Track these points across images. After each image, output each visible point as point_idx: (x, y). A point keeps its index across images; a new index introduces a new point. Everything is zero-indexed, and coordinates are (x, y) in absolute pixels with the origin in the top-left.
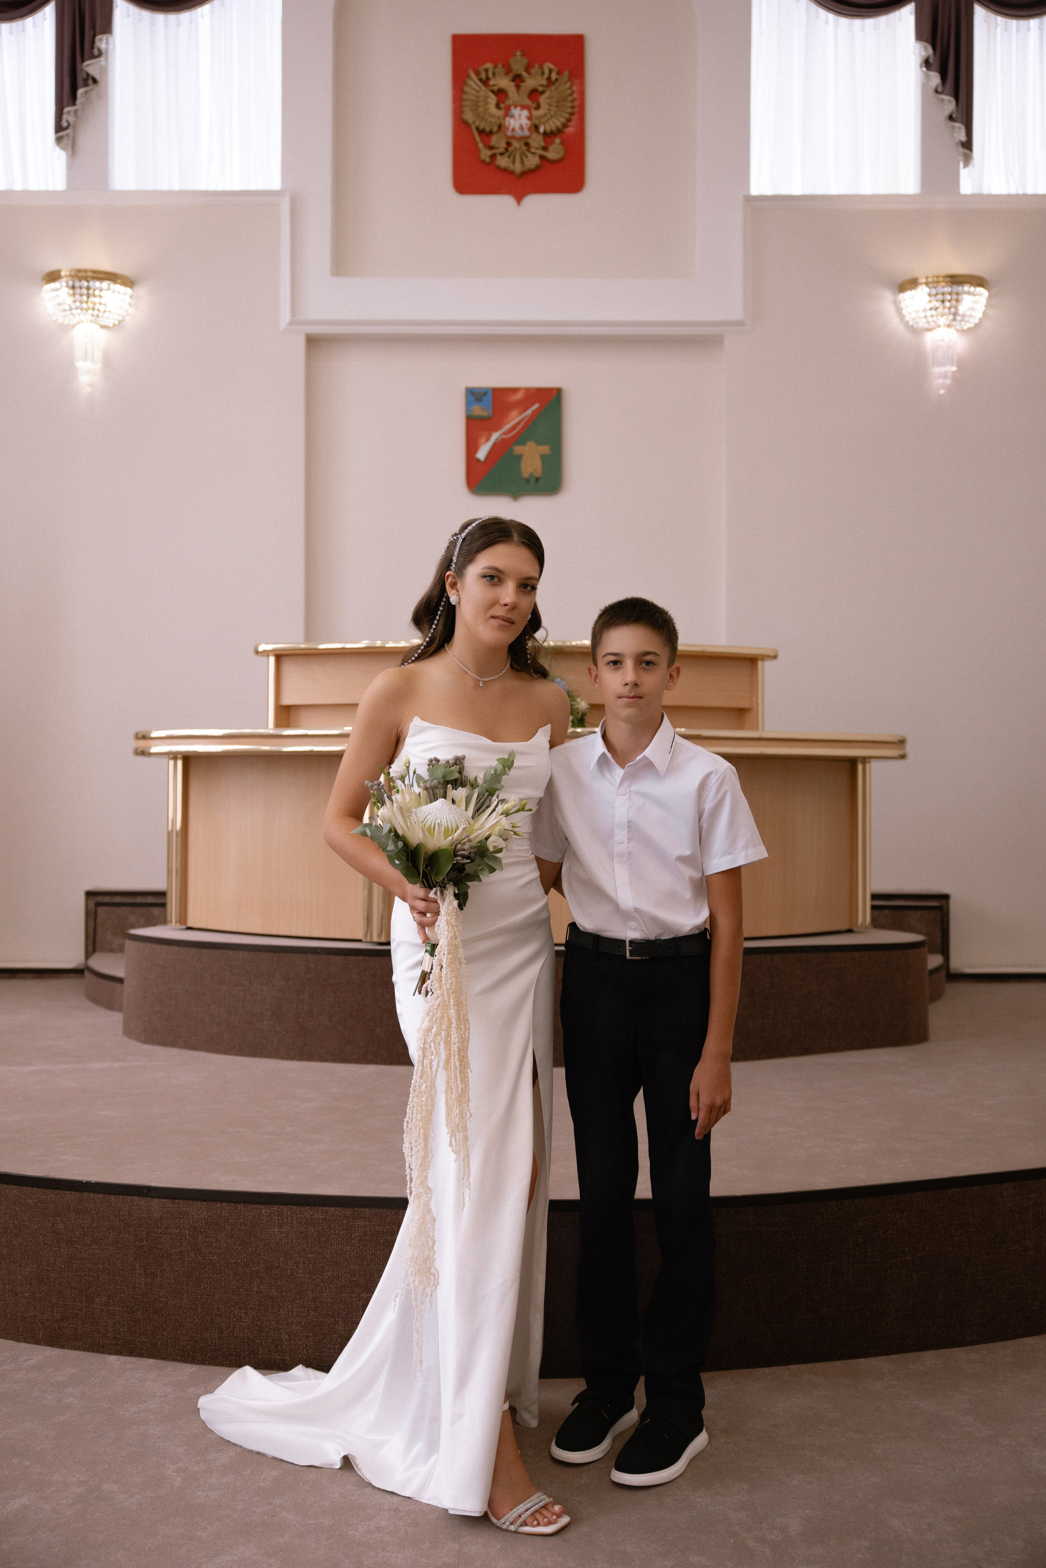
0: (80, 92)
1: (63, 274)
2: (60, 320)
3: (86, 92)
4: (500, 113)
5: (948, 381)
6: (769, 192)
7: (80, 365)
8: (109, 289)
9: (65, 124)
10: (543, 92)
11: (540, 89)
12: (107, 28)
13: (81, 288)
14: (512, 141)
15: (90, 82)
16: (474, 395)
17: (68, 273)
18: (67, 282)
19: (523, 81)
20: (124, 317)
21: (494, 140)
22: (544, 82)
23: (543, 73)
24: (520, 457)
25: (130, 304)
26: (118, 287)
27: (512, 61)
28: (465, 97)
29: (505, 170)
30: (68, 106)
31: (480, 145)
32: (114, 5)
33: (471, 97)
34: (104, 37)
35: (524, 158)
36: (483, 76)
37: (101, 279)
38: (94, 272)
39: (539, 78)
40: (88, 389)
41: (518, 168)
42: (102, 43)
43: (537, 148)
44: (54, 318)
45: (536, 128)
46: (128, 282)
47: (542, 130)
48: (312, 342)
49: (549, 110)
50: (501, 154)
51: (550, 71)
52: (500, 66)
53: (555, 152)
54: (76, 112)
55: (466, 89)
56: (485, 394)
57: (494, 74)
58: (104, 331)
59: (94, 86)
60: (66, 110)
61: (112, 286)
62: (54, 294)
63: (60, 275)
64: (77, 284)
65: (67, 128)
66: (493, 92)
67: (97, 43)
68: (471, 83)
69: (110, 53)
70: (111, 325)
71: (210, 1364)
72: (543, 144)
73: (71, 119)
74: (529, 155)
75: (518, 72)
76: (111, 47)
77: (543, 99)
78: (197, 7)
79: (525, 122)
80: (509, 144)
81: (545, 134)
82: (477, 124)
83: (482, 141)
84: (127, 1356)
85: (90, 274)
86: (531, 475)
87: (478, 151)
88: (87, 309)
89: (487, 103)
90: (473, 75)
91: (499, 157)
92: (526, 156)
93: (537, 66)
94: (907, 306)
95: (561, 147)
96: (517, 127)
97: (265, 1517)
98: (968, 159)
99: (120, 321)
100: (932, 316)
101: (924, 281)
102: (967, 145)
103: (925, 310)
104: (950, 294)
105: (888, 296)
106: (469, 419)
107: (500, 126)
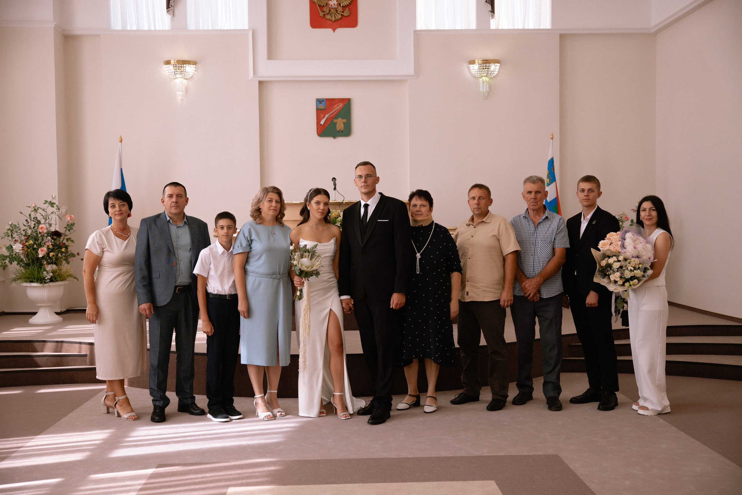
1: (171, 62)
2: (170, 77)
5: (487, 95)
6: (423, 29)
7: (177, 93)
9: (170, 6)
13: (178, 67)
14: (331, 9)
16: (319, 101)
17: (173, 61)
18: (174, 65)
20: (193, 75)
21: (325, 9)
25: (195, 71)
26: (191, 65)
29: (329, 19)
31: (320, 11)
37: (185, 64)
38: (182, 61)
40: (180, 102)
41: (333, 19)
43: (340, 12)
44: (168, 76)
45: (340, 4)
46: (195, 63)
47: (342, 5)
48: (260, 83)
50: (327, 14)
53: (346, 13)
56: (323, 101)
58: (185, 80)
61: (189, 65)
62: (168, 69)
64: (177, 65)
65: (172, 7)
70: (189, 78)
72: (342, 10)
73: (173, 4)
74: (337, 14)
80: (330, 10)
81: (343, 6)
82: (318, 3)
83: (320, 10)
86: (340, 130)
87: (319, 13)
88: (181, 74)
91: (326, 15)
94: (472, 69)
95: (349, 11)
98: (493, 17)
99: (191, 77)
100: (480, 73)
101: (477, 61)
102: (493, 11)
103: (477, 71)
104: (486, 66)
105: (466, 65)
106: (317, 110)
107: (327, 4)
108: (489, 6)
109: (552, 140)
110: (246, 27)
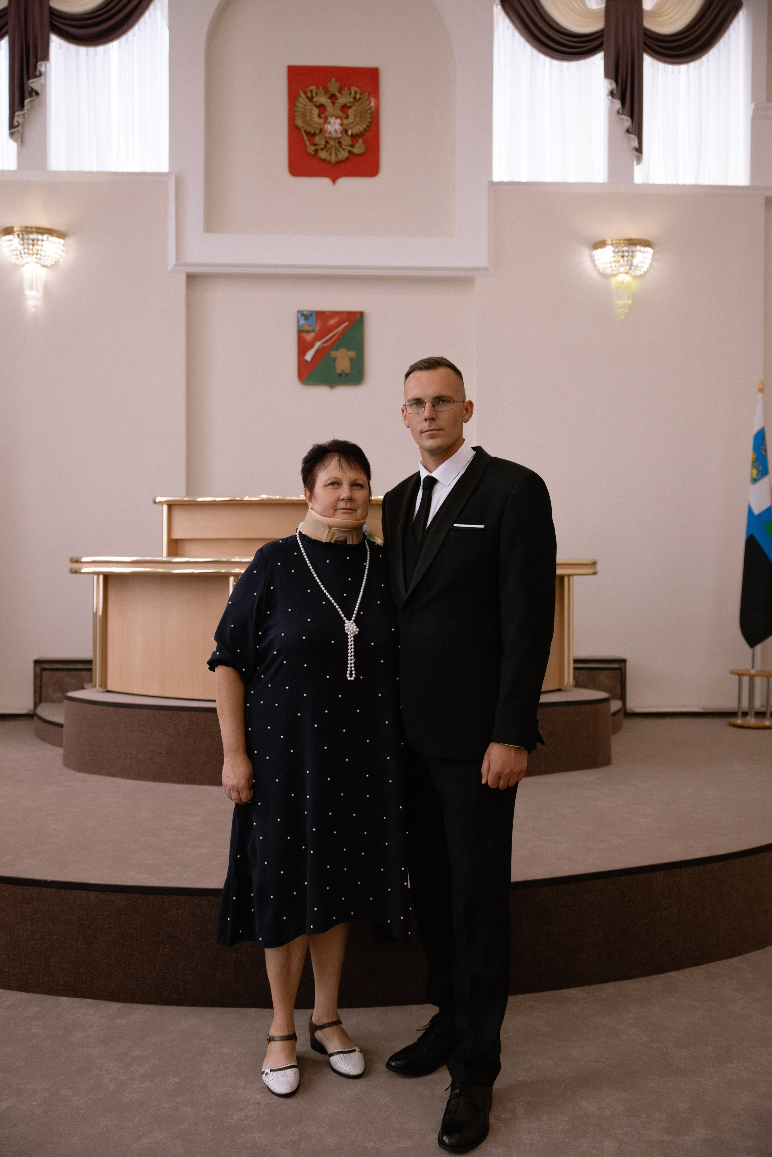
0: (27, 101)
1: (15, 229)
2: (14, 261)
3: (31, 101)
4: (321, 121)
5: (626, 310)
6: (505, 179)
7: (28, 292)
8: (48, 240)
9: (16, 124)
10: (350, 107)
11: (349, 105)
12: (45, 57)
13: (28, 240)
14: (328, 140)
15: (34, 94)
17: (19, 229)
18: (18, 235)
19: (337, 99)
20: (59, 259)
21: (317, 139)
22: (351, 100)
23: (350, 94)
24: (334, 359)
25: (63, 251)
26: (54, 239)
27: (329, 85)
28: (296, 109)
29: (324, 160)
30: (18, 111)
31: (307, 143)
32: (50, 40)
33: (301, 109)
34: (43, 63)
35: (338, 152)
36: (309, 95)
37: (42, 234)
38: (37, 228)
39: (348, 97)
40: (33, 310)
41: (333, 159)
42: (42, 67)
43: (347, 146)
44: (9, 260)
45: (346, 131)
46: (61, 235)
47: (350, 133)
48: (191, 278)
49: (355, 119)
50: (322, 149)
51: (356, 92)
52: (321, 88)
53: (359, 148)
54: (24, 115)
55: (298, 104)
56: (311, 315)
57: (317, 94)
58: (44, 269)
59: (37, 97)
60: (17, 114)
61: (50, 238)
62: (9, 243)
63: (13, 230)
64: (26, 236)
65: (18, 126)
66: (316, 106)
67: (39, 67)
68: (300, 99)
69: (48, 74)
70: (49, 265)
71: (130, 1002)
72: (350, 143)
73: (21, 120)
74: (341, 150)
75: (334, 93)
76: (48, 70)
77: (350, 112)
78: (108, 43)
79: (338, 127)
80: (327, 142)
81: (352, 135)
82: (305, 128)
83: (309, 140)
84: (73, 997)
85: (34, 230)
86: (343, 371)
87: (306, 147)
88: (33, 254)
89: (311, 114)
90: (302, 94)
91: (320, 152)
92: (339, 151)
93: (346, 89)
94: (599, 259)
95: (363, 145)
96: (333, 130)
97: (171, 1111)
98: (639, 159)
99: (56, 263)
100: (615, 266)
101: (610, 242)
102: (639, 150)
103: (611, 262)
104: (628, 252)
105: (586, 251)
106: (300, 332)
107: (321, 130)
108: (634, 139)
109: (760, 395)
110: (164, 168)
